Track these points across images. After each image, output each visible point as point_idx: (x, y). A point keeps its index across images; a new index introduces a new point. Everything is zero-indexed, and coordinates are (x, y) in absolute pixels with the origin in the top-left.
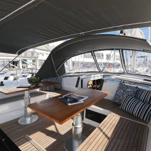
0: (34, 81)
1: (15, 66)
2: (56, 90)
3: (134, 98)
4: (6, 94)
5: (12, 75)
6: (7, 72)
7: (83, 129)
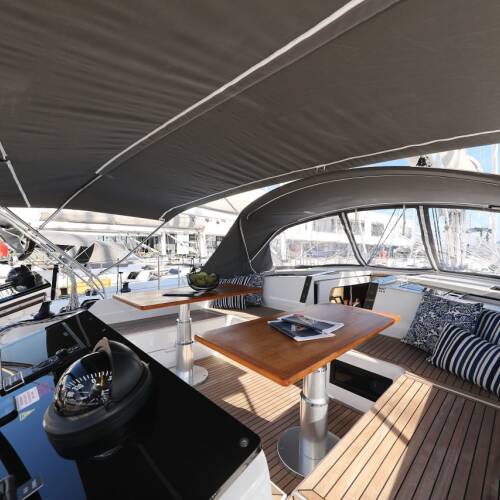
0: (202, 282)
1: (149, 248)
2: (249, 307)
3: (472, 336)
4: (142, 308)
5: (145, 268)
6: (135, 262)
7: (329, 410)
